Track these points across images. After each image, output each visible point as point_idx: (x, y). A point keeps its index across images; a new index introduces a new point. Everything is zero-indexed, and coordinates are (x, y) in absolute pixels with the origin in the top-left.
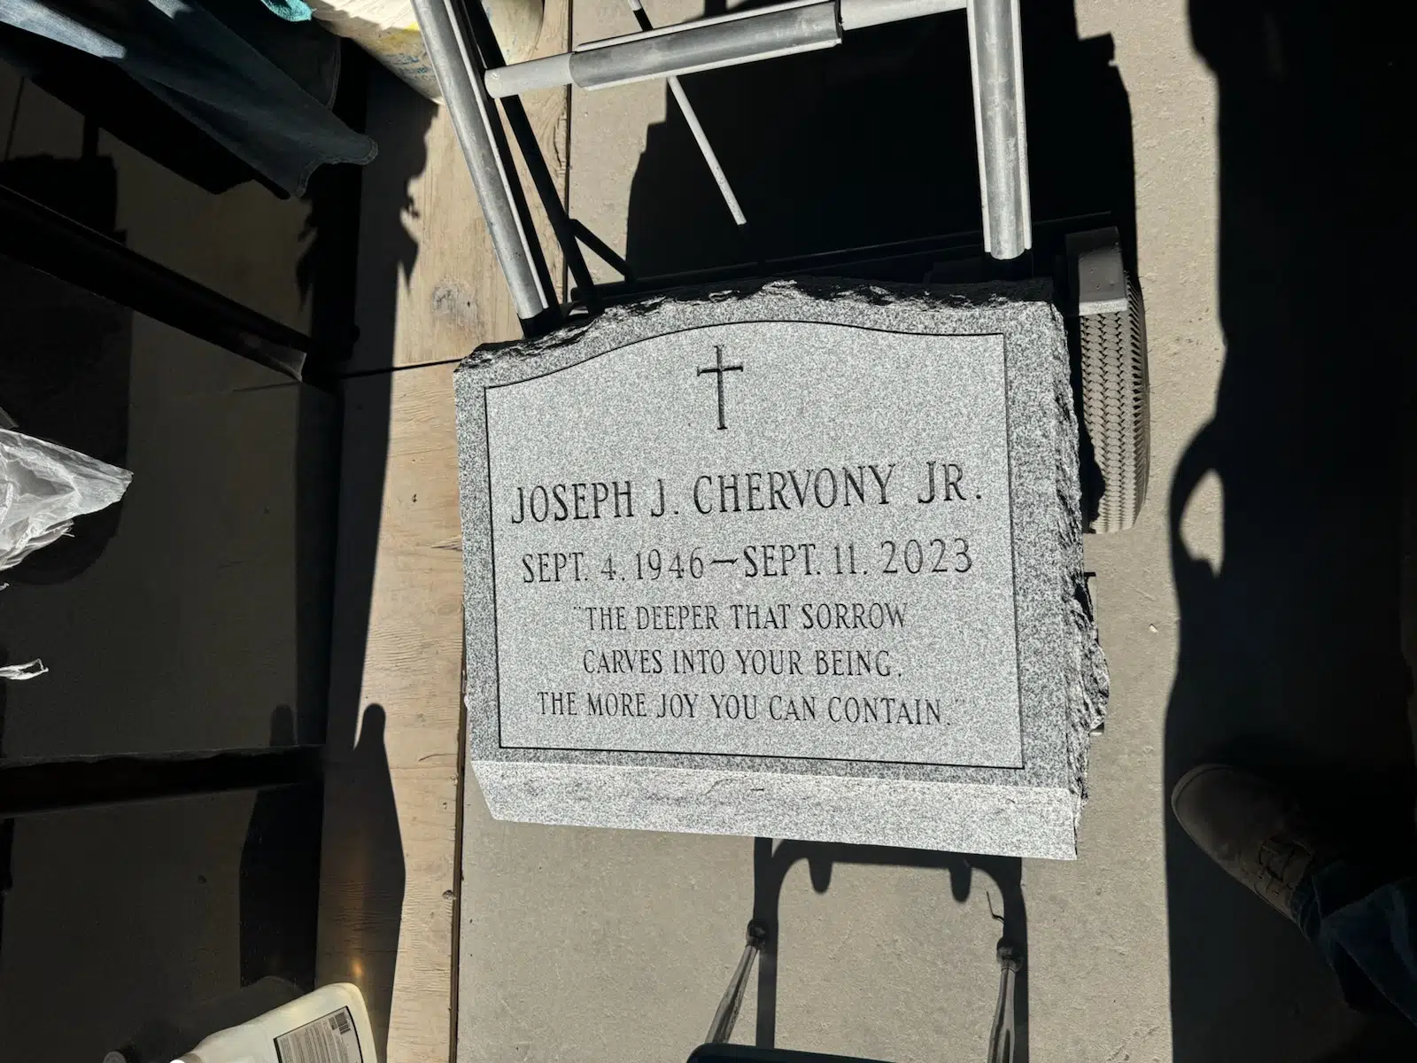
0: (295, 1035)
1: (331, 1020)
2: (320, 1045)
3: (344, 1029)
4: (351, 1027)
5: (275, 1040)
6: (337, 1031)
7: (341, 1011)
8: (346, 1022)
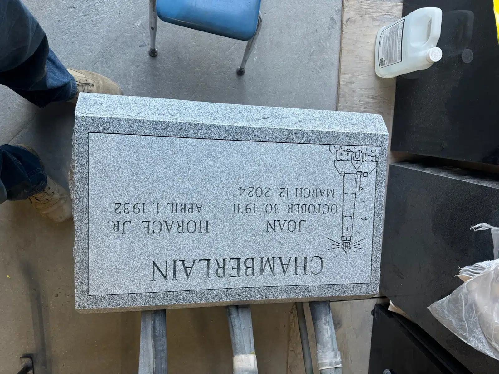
0: (396, 61)
1: (385, 64)
2: (389, 58)
3: (382, 59)
4: (380, 60)
5: (401, 61)
6: (384, 60)
7: (382, 67)
8: (381, 62)
